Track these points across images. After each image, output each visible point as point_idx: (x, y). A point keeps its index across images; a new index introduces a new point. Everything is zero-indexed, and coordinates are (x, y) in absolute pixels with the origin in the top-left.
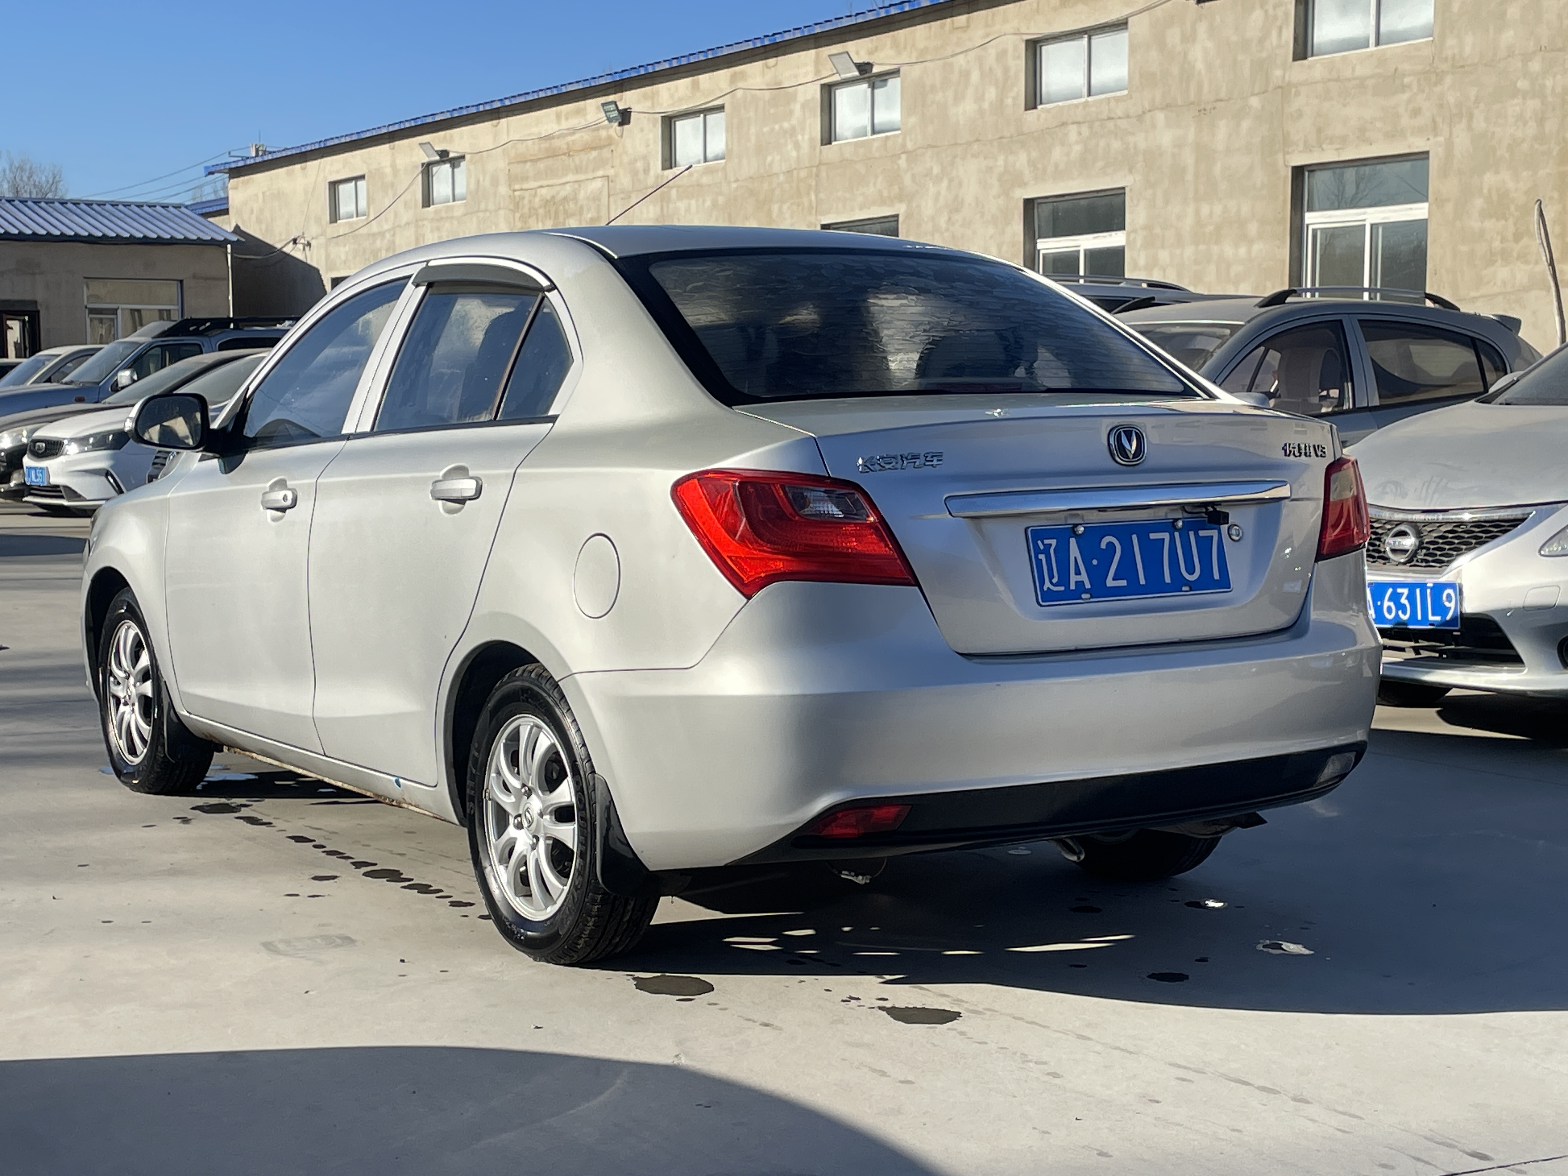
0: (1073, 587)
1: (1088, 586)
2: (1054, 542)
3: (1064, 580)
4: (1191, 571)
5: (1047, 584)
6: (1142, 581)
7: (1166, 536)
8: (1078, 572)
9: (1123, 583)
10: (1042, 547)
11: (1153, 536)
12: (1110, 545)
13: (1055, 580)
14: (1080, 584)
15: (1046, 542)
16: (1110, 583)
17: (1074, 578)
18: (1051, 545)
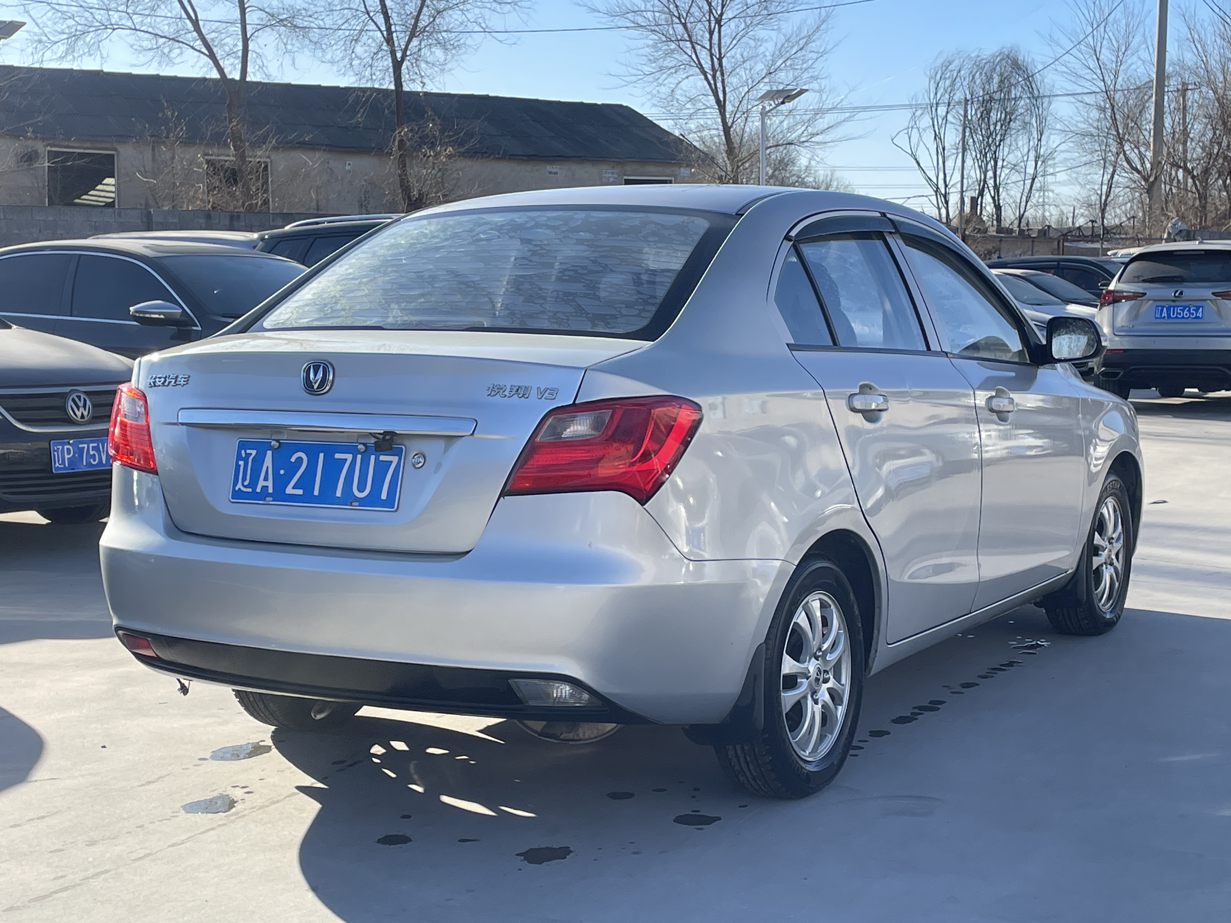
0: (258, 490)
1: (270, 490)
2: (254, 452)
3: (254, 483)
4: (361, 489)
5: (239, 486)
6: (316, 493)
7: (349, 457)
8: (266, 479)
9: (300, 492)
10: (244, 455)
11: (337, 456)
12: (300, 459)
13: (246, 483)
14: (265, 488)
15: (248, 451)
16: (289, 490)
17: (261, 483)
18: (251, 454)
